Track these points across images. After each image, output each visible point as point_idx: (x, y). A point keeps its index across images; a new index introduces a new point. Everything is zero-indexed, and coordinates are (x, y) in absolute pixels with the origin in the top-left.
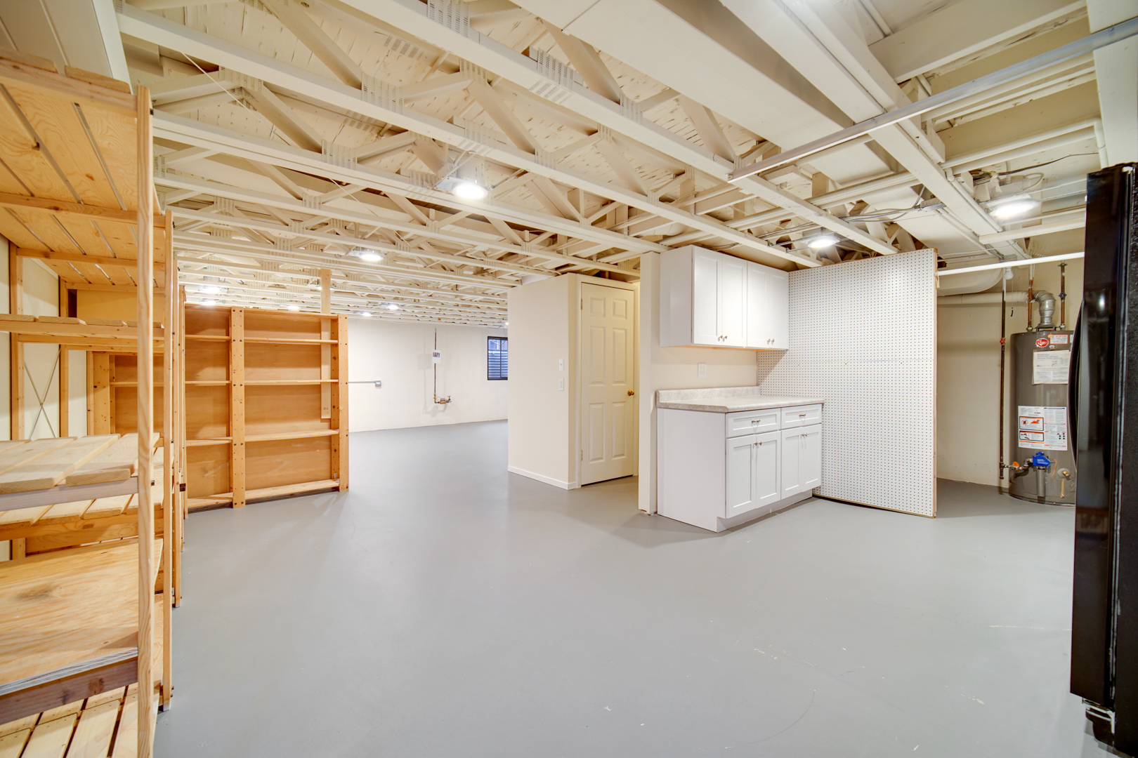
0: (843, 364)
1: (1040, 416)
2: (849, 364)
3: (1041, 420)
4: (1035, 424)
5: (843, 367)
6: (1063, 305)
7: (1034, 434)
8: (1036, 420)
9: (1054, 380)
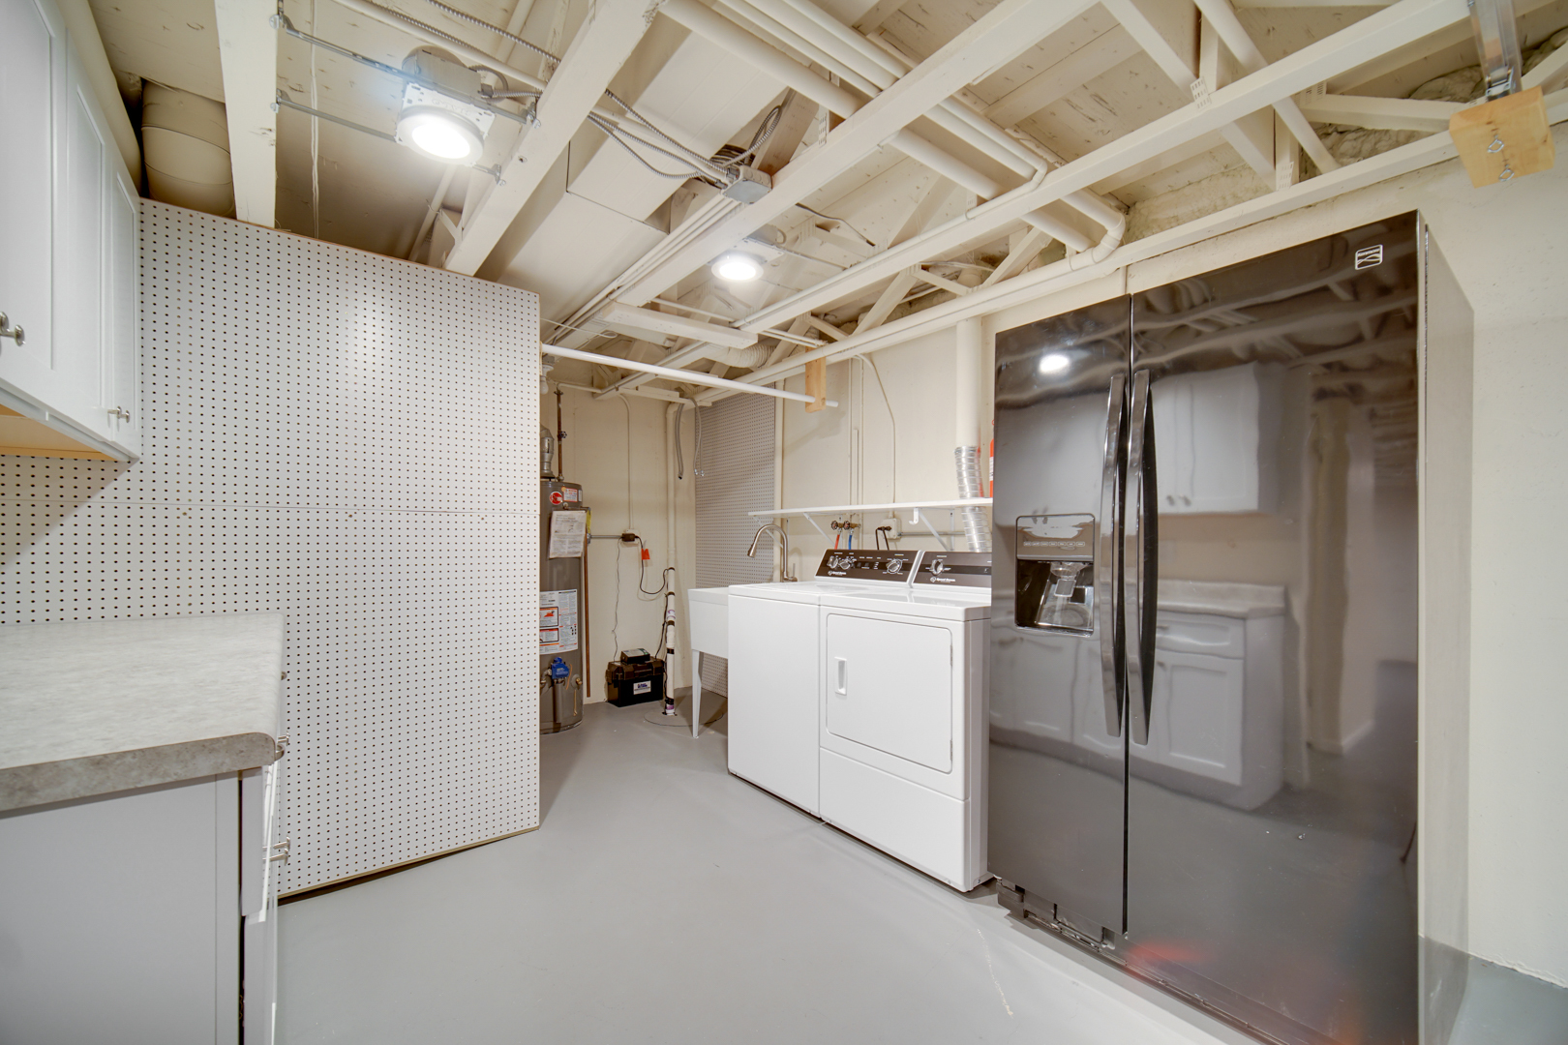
0: (342, 516)
1: (555, 604)
2: (360, 516)
3: (556, 611)
4: (549, 618)
5: (341, 524)
6: (560, 447)
7: (548, 632)
8: (550, 611)
9: (569, 553)
